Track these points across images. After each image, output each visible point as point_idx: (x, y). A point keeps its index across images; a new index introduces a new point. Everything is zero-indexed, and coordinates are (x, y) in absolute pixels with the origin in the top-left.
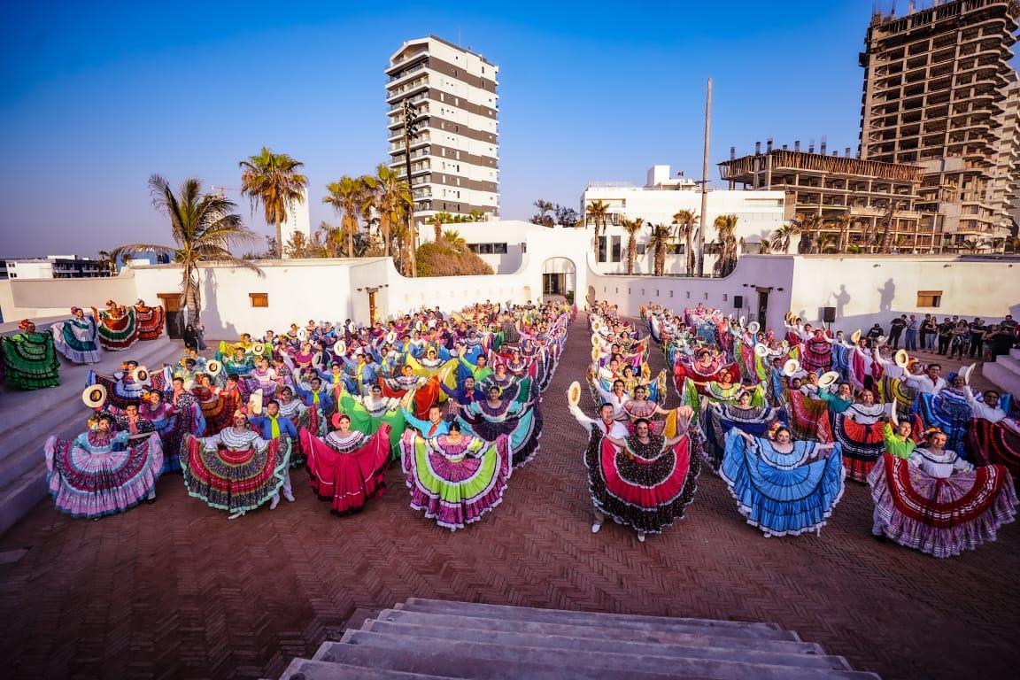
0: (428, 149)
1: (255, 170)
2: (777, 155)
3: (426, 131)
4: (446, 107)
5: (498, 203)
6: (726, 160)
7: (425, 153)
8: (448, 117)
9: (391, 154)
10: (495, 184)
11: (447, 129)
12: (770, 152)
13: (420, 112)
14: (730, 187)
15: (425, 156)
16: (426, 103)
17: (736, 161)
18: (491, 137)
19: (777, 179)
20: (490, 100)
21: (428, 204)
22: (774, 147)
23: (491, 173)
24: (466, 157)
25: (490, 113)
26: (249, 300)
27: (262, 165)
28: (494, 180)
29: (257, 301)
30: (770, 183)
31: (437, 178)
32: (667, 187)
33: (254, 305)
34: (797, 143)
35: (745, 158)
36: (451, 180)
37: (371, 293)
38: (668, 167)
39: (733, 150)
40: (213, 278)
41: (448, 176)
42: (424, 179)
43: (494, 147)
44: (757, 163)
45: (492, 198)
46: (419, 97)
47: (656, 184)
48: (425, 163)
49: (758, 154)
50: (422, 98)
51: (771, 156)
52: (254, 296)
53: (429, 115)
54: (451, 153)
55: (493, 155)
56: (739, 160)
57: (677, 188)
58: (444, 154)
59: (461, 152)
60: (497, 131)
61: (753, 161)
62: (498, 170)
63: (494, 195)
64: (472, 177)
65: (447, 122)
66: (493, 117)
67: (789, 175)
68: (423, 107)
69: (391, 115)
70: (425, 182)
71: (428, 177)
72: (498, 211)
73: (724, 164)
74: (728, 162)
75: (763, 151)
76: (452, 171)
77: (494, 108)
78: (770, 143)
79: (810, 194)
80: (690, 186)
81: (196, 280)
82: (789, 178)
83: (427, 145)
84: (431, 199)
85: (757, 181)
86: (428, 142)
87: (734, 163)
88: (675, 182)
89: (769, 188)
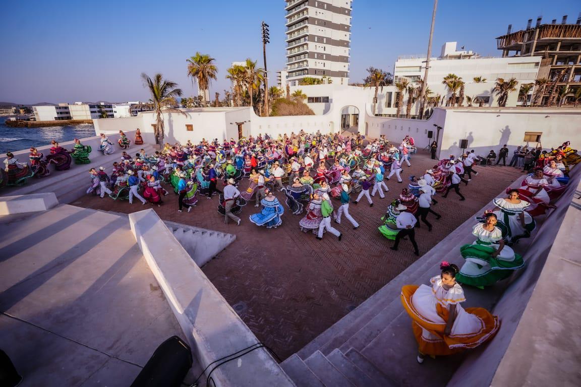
0: (307, 38)
1: (193, 64)
2: (542, 28)
3: (306, 27)
4: (319, 10)
5: (349, 69)
6: (502, 35)
7: (305, 40)
8: (320, 17)
9: (287, 42)
10: (347, 57)
11: (319, 24)
12: (538, 26)
13: (303, 15)
14: (503, 55)
15: (305, 42)
16: (306, 9)
17: (510, 35)
18: (346, 28)
19: (540, 47)
20: (347, 3)
21: (306, 71)
22: (542, 23)
23: (345, 51)
24: (330, 41)
25: (347, 12)
26: (186, 128)
27: (196, 61)
28: (346, 55)
29: (190, 128)
30: (533, 50)
31: (311, 55)
32: (451, 57)
33: (188, 130)
34: (565, 18)
35: (517, 33)
36: (320, 56)
37: (240, 126)
38: (456, 43)
39: (510, 27)
40: (171, 118)
41: (318, 54)
42: (305, 56)
43: (348, 34)
44: (527, 36)
45: (345, 66)
46: (303, 5)
47: (445, 55)
48: (305, 46)
49: (528, 29)
50: (305, 5)
51: (538, 30)
52: (188, 126)
53: (308, 16)
54: (321, 39)
55: (347, 39)
56: (513, 34)
57: (459, 57)
58: (316, 40)
59: (326, 38)
60: (351, 23)
61: (524, 34)
62: (350, 49)
63: (346, 64)
64: (333, 54)
65: (319, 20)
66: (348, 14)
67: (553, 43)
68: (305, 12)
69: (287, 18)
70: (305, 58)
71: (307, 55)
72: (348, 74)
73: (501, 38)
74: (504, 36)
75: (533, 25)
76: (321, 51)
77: (349, 8)
78: (539, 19)
79: (570, 57)
80: (470, 56)
81: (162, 119)
82: (552, 45)
83: (306, 35)
84: (308, 68)
85: (524, 49)
86: (307, 33)
87: (509, 37)
88: (458, 53)
89: (532, 54)
